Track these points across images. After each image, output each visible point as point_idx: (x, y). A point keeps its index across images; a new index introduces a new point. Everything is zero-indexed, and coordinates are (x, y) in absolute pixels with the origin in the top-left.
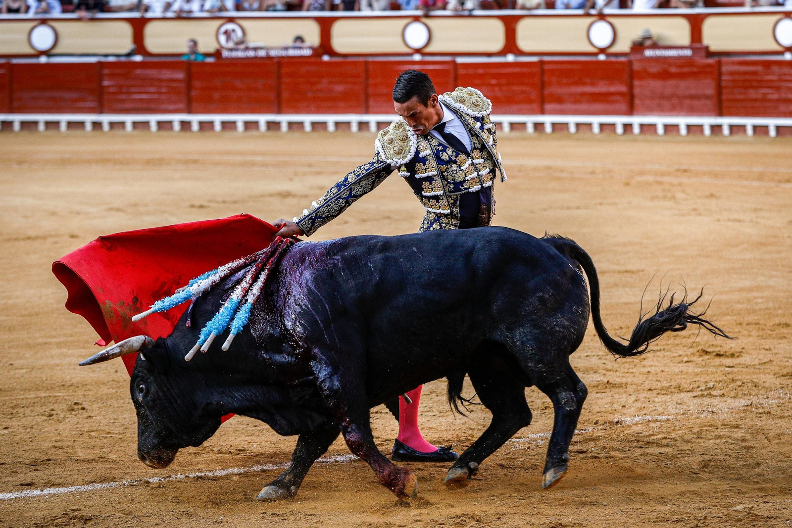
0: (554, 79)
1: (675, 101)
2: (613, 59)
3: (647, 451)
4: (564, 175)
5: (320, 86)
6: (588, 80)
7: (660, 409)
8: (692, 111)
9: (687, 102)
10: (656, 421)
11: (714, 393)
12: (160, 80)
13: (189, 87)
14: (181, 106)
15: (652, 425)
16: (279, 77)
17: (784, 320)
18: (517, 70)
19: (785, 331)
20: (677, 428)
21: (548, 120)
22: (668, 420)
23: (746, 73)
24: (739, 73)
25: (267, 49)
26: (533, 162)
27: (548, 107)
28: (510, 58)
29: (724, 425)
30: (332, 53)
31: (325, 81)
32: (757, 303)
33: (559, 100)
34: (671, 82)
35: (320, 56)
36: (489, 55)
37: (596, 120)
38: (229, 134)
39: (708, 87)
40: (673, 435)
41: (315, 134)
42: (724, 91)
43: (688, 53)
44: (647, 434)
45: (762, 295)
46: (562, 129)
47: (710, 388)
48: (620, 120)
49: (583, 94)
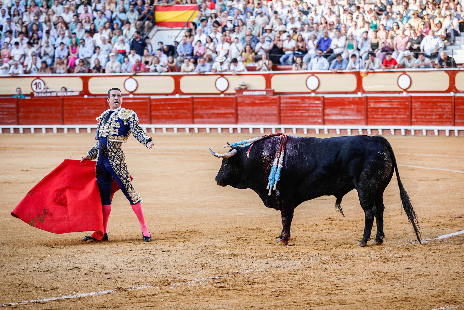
0: (199, 106)
1: (258, 117)
2: (228, 96)
3: (253, 286)
4: (205, 153)
5: (83, 111)
6: (215, 107)
7: (258, 267)
8: (266, 122)
9: (264, 117)
10: (256, 272)
11: (284, 258)
12: (3, 108)
13: (18, 112)
14: (14, 121)
15: (254, 274)
16: (63, 106)
17: (315, 223)
18: (181, 102)
19: (316, 228)
20: (267, 275)
21: (196, 126)
22: (262, 271)
23: (293, 103)
24: (289, 103)
25: (57, 92)
26: (189, 147)
27: (196, 120)
28: (177, 96)
29: (289, 273)
30: (89, 94)
31: (85, 108)
32: (301, 215)
33: (201, 117)
34: (257, 108)
35: (83, 95)
36: (167, 95)
37: (219, 127)
38: (38, 135)
39: (274, 110)
40: (265, 278)
41: (81, 134)
42: (282, 112)
43: (264, 93)
44: (252, 278)
45: (304, 211)
46: (203, 131)
47: (281, 256)
48: (231, 126)
49: (213, 114)
